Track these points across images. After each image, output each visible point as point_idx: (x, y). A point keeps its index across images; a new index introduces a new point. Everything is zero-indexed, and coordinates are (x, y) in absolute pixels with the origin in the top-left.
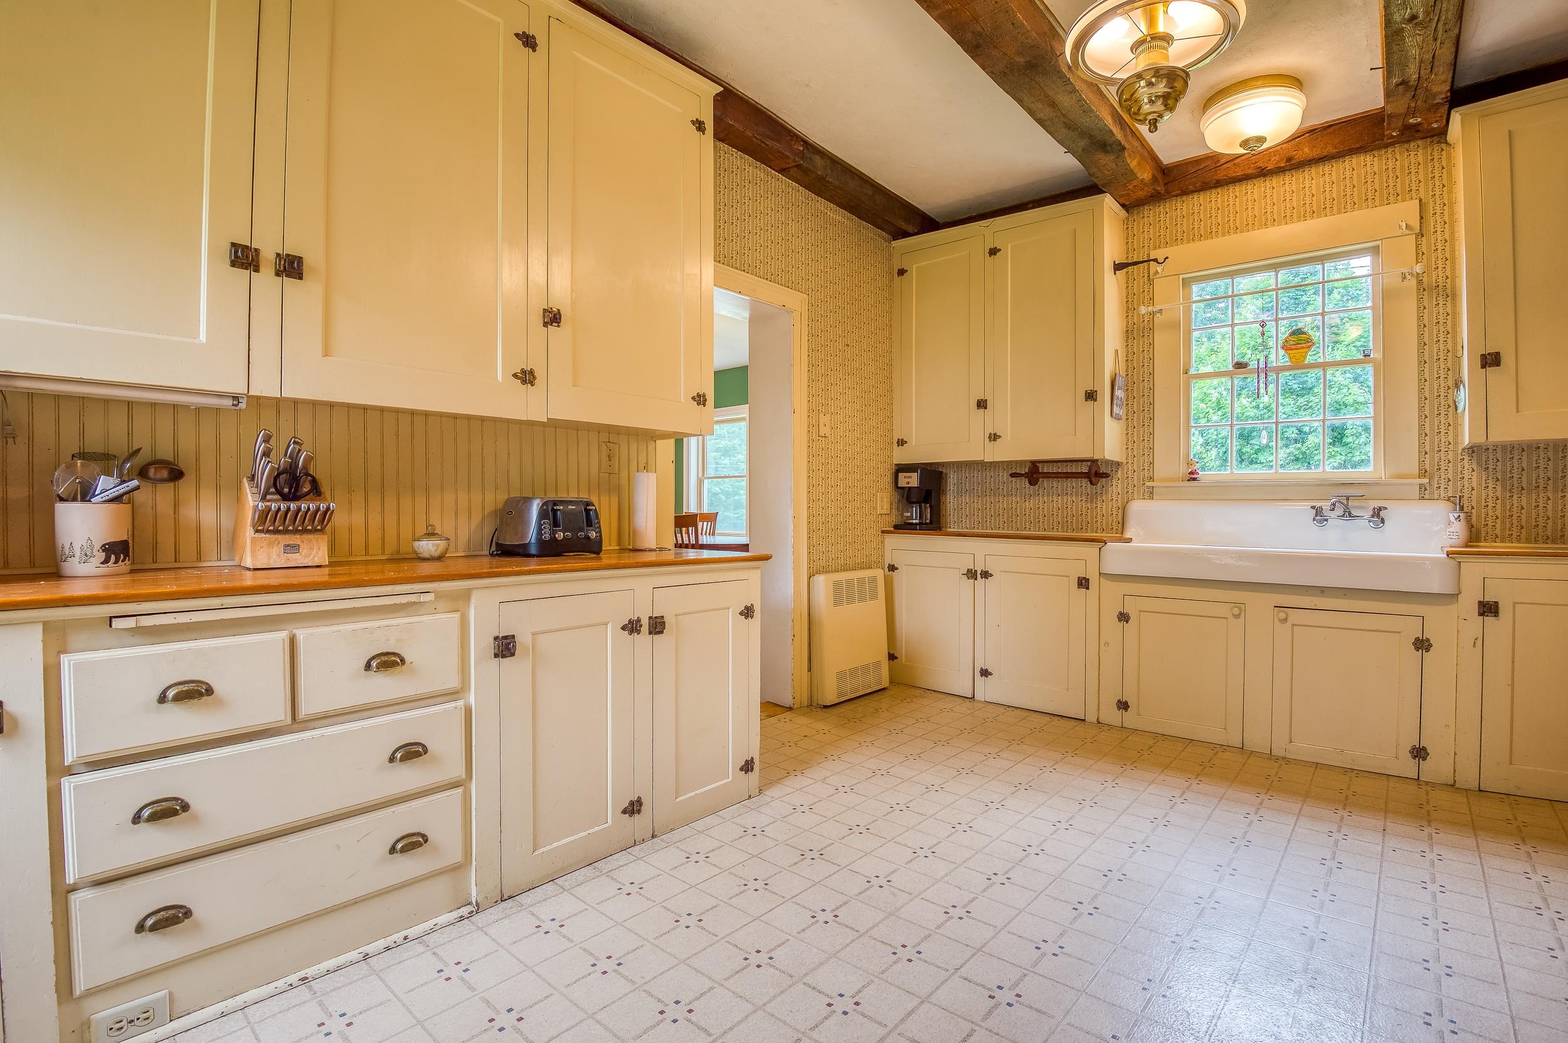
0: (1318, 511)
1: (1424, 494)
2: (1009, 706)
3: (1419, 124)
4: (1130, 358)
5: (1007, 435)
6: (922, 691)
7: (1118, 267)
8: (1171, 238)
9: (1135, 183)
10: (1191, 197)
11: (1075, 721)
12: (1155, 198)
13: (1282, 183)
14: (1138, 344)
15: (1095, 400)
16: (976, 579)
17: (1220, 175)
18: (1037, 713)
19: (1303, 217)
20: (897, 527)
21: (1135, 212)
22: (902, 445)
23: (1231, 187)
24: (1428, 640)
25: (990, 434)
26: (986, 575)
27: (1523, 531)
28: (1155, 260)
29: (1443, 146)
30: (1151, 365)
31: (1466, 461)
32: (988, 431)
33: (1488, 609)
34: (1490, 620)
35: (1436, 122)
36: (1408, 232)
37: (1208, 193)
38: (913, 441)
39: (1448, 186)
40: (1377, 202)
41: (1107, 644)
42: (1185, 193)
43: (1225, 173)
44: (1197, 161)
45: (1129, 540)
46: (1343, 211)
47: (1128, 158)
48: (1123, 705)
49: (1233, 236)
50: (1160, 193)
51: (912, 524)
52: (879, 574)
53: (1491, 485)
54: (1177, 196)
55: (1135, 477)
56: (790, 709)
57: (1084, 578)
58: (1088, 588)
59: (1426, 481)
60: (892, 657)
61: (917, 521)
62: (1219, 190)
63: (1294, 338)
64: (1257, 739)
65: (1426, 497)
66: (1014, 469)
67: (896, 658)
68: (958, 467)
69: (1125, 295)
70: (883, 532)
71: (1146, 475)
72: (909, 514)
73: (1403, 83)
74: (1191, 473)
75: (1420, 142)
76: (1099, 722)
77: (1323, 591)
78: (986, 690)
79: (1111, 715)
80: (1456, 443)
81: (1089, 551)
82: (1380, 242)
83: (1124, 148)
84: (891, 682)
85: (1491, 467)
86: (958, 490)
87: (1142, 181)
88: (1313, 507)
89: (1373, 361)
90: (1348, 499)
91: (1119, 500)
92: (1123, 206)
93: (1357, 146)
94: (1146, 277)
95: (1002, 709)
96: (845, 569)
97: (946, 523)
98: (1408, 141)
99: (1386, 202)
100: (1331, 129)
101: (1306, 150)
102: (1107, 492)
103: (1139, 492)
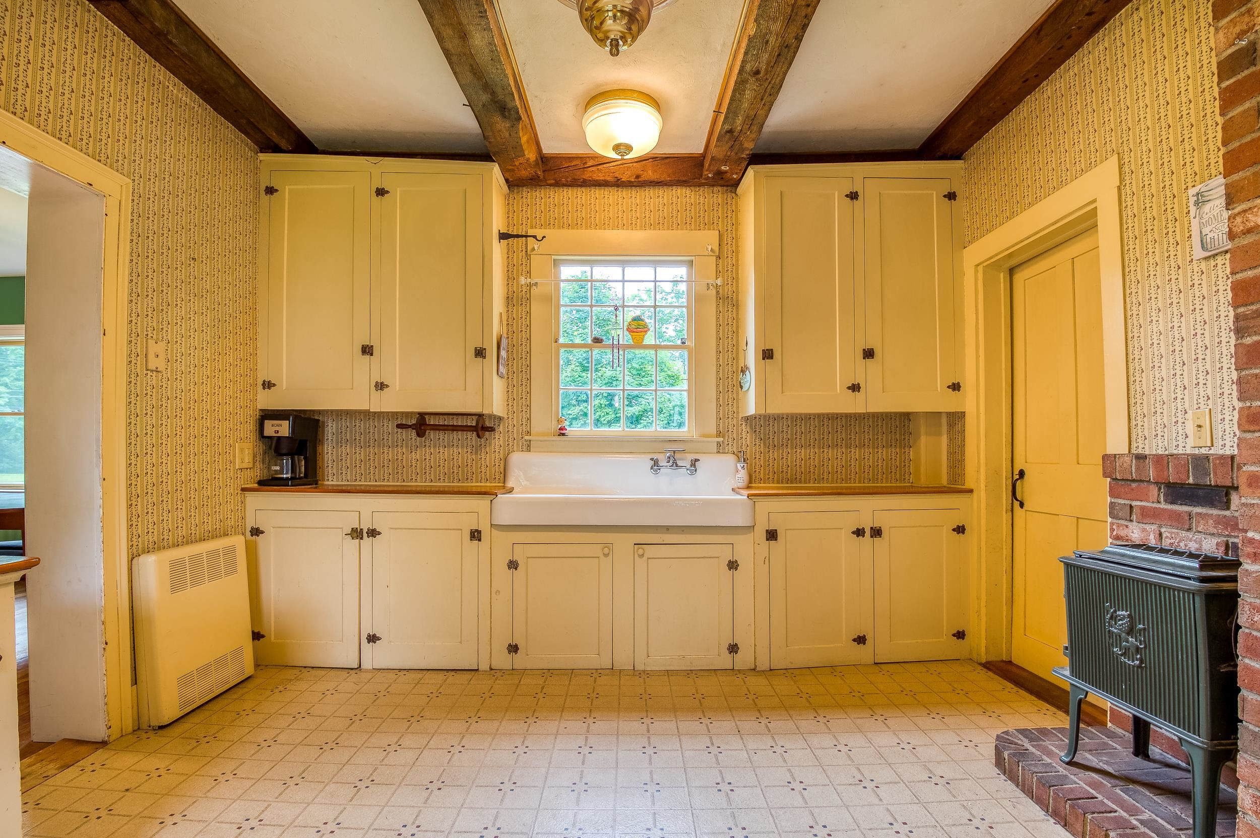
0: (656, 463)
1: (720, 449)
2: (400, 670)
3: (726, 172)
4: (510, 322)
5: (395, 381)
6: (296, 671)
7: (503, 236)
8: (545, 222)
9: (521, 161)
10: (562, 189)
11: (469, 672)
12: (534, 182)
13: (630, 195)
14: (517, 311)
15: (484, 357)
16: (362, 538)
17: (587, 176)
18: (430, 672)
19: (643, 227)
20: (262, 483)
21: (515, 191)
22: (269, 388)
23: (593, 189)
24: (736, 561)
25: (377, 383)
26: (373, 533)
28: (535, 237)
29: (733, 195)
30: (528, 331)
31: (744, 425)
32: (375, 380)
33: (772, 535)
34: (772, 543)
35: (736, 174)
36: (711, 253)
37: (575, 189)
38: (283, 382)
39: (736, 225)
40: (693, 227)
41: (498, 592)
42: (557, 184)
43: (591, 174)
44: (570, 158)
45: (511, 491)
46: (671, 228)
47: (521, 131)
48: (513, 649)
49: (594, 231)
50: (539, 177)
51: (282, 479)
52: (238, 542)
54: (551, 185)
55: (515, 431)
56: (105, 743)
57: (477, 531)
58: (480, 540)
59: (721, 439)
60: (257, 636)
61: (289, 476)
62: (583, 189)
63: (635, 323)
64: (623, 661)
65: (721, 451)
66: (399, 419)
67: (263, 636)
68: (337, 415)
69: (506, 264)
70: (243, 490)
71: (524, 430)
72: (278, 468)
73: (730, 131)
74: (561, 429)
75: (720, 188)
76: (491, 669)
77: (668, 529)
78: (374, 657)
79: (503, 660)
80: (738, 412)
81: (480, 504)
82: (693, 258)
83: (519, 119)
84: (257, 666)
85: (758, 430)
86: (337, 440)
87: (528, 159)
88: (652, 459)
89: (687, 348)
90: (674, 453)
91: (501, 452)
92: (507, 180)
93: (684, 179)
94: (524, 252)
95: (392, 676)
96: (188, 541)
97: (323, 475)
98: (713, 186)
99: (698, 228)
100: (667, 161)
101: (650, 172)
102: (490, 445)
103: (518, 444)
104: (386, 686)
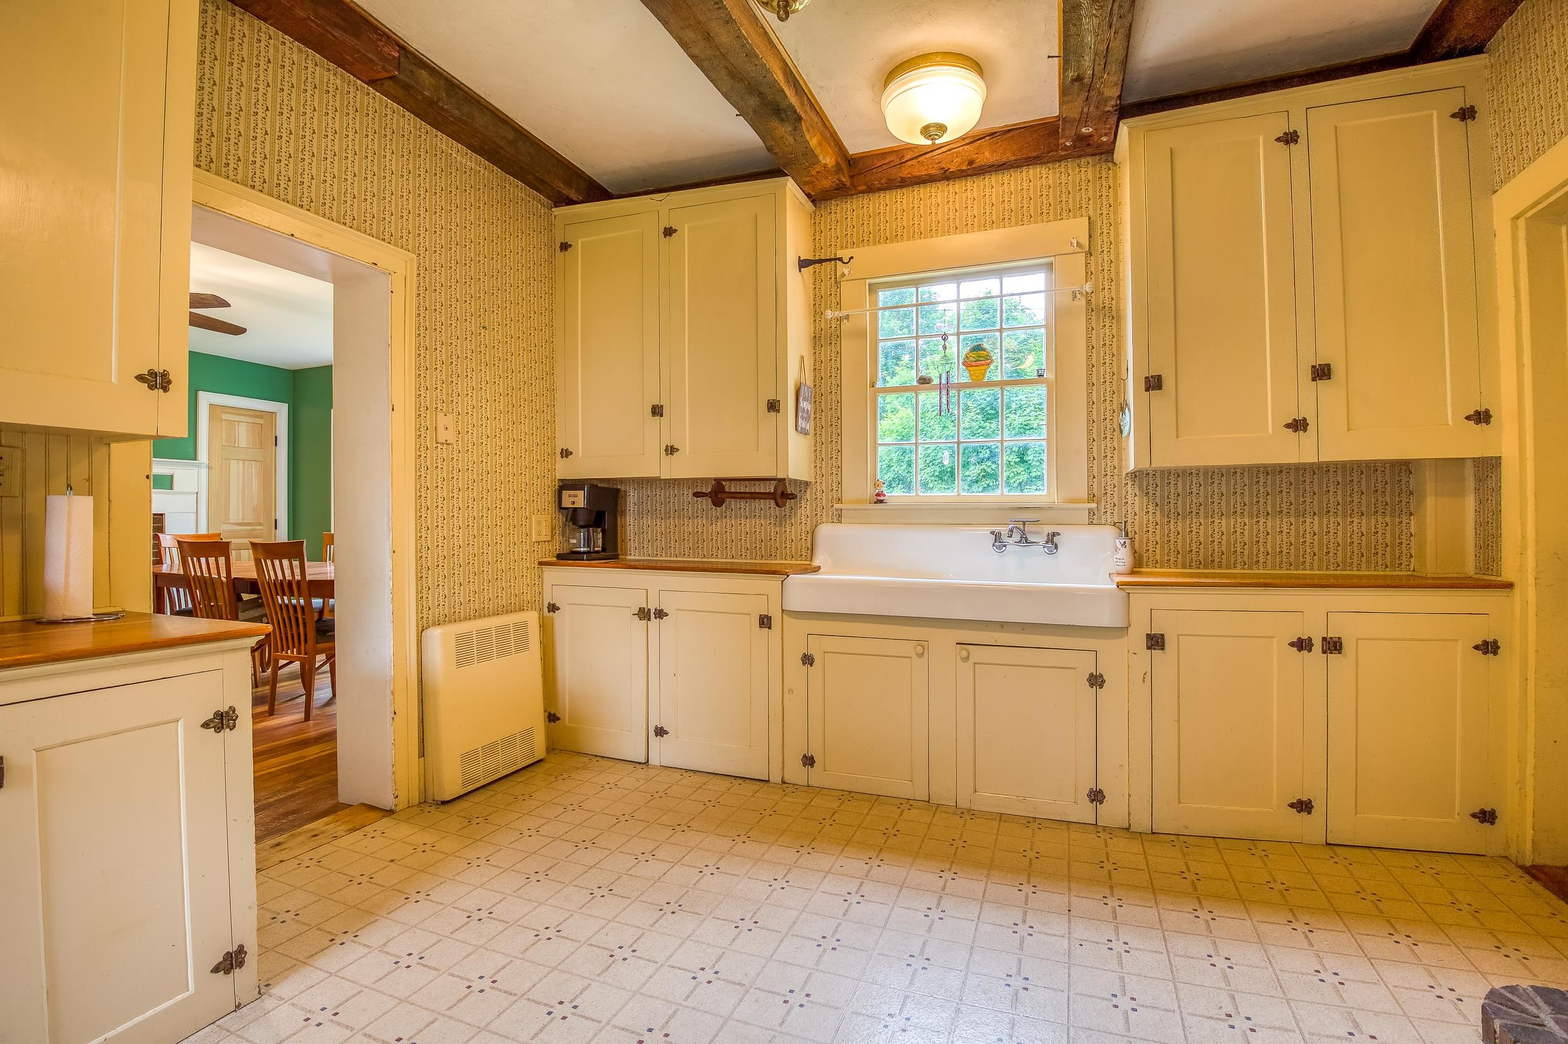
0: (997, 537)
1: (1093, 519)
2: (687, 771)
3: (1091, 136)
4: (818, 368)
5: (686, 446)
6: (586, 759)
7: (803, 264)
8: (858, 239)
9: (818, 168)
10: (877, 195)
11: (759, 783)
12: (840, 192)
13: (964, 188)
14: (826, 352)
15: (778, 411)
16: (649, 619)
17: (905, 172)
18: (717, 777)
19: (983, 227)
20: (560, 557)
21: (822, 206)
22: (567, 456)
23: (916, 188)
24: (1101, 676)
25: (667, 446)
26: (660, 614)
27: (1180, 556)
28: (840, 259)
29: (1110, 165)
30: (839, 376)
31: (1129, 485)
32: (666, 442)
33: (1156, 642)
34: (1157, 653)
35: (1106, 135)
36: (1078, 250)
37: (894, 192)
38: (579, 451)
39: (1114, 205)
40: (1051, 217)
41: (791, 691)
42: (871, 190)
43: (910, 170)
44: (883, 154)
45: (816, 570)
46: (1020, 223)
47: (806, 134)
48: (809, 761)
49: (918, 241)
50: (845, 185)
51: (580, 553)
52: (531, 618)
53: (1151, 511)
54: (863, 192)
55: (824, 499)
56: (390, 812)
57: (766, 616)
58: (770, 628)
59: (1093, 505)
60: (552, 718)
61: (585, 549)
62: (904, 190)
63: (973, 355)
64: (943, 793)
65: (1095, 522)
66: (699, 487)
67: (558, 719)
68: (638, 483)
69: (812, 297)
70: (541, 563)
71: (835, 496)
72: (575, 541)
73: (1079, 79)
74: (878, 495)
75: (1090, 159)
76: (784, 782)
77: (1002, 626)
78: (663, 753)
79: (796, 773)
80: (1121, 468)
81: (768, 585)
82: (1053, 259)
83: (800, 119)
84: (550, 749)
85: (1151, 492)
86: (639, 511)
87: (825, 166)
88: (992, 533)
89: (1046, 382)
90: (1024, 523)
91: (808, 523)
92: (808, 196)
93: (1034, 154)
94: (833, 279)
95: (677, 776)
96: (480, 614)
97: (626, 549)
98: (1079, 157)
99: (1059, 217)
100: (1010, 134)
101: (987, 154)
102: (796, 515)
103: (827, 515)
104: (666, 786)
